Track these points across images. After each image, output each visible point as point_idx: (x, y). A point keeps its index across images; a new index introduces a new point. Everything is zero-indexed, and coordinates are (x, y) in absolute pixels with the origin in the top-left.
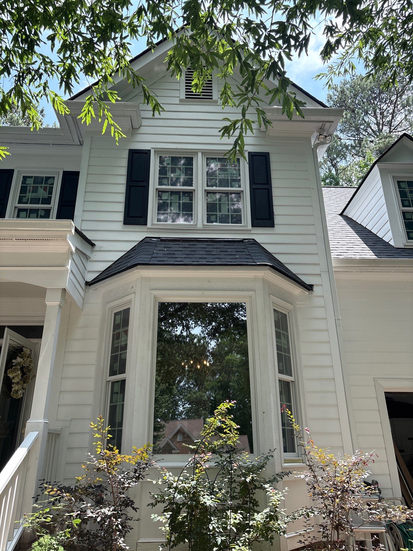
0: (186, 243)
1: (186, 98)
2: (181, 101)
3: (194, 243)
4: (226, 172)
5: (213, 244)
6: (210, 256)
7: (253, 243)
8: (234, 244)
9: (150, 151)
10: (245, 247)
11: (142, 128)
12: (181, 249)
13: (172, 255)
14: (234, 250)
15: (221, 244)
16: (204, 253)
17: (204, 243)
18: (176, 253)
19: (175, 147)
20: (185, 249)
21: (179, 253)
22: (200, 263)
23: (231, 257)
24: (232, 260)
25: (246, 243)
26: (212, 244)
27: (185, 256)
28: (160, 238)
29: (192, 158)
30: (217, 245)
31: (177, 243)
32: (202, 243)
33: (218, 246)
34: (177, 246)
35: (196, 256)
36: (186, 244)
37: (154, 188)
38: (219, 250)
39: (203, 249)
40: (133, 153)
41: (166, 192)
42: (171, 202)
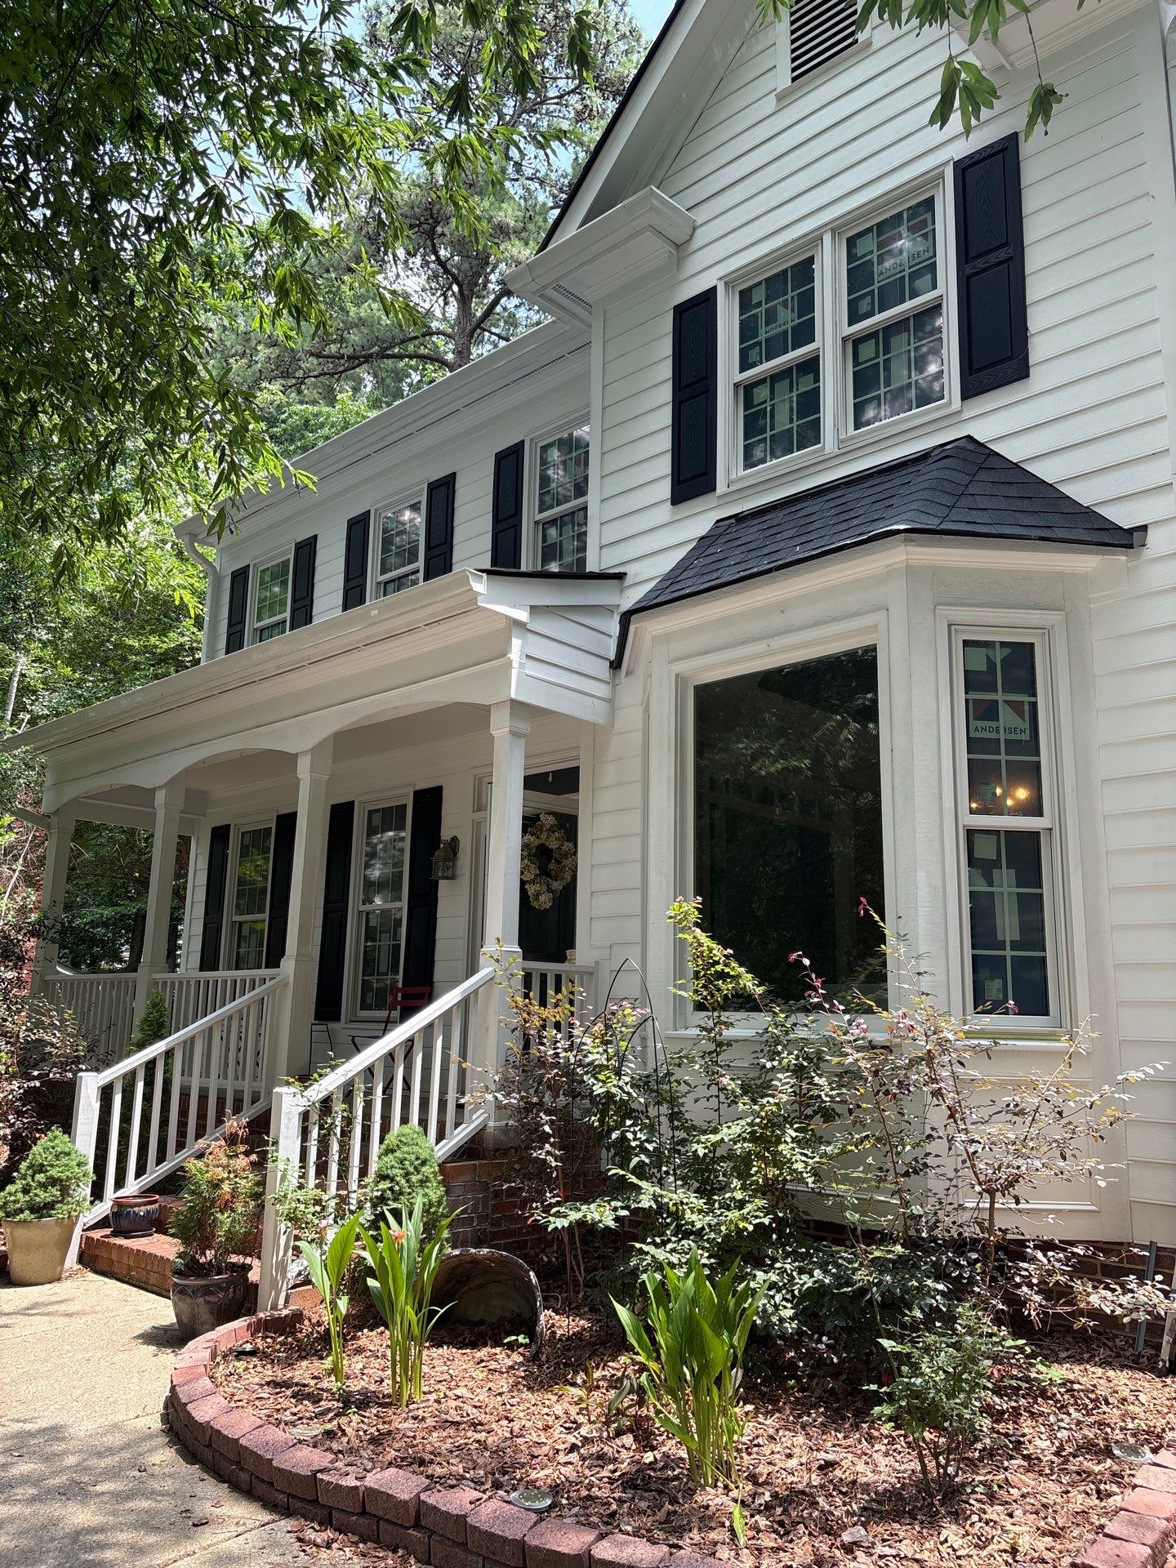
1: (793, 79)
2: (781, 96)
9: (713, 290)
11: (698, 232)
19: (769, 249)
28: (738, 514)
29: (811, 259)
37: (728, 383)
40: (681, 313)
41: (760, 382)
42: (773, 406)
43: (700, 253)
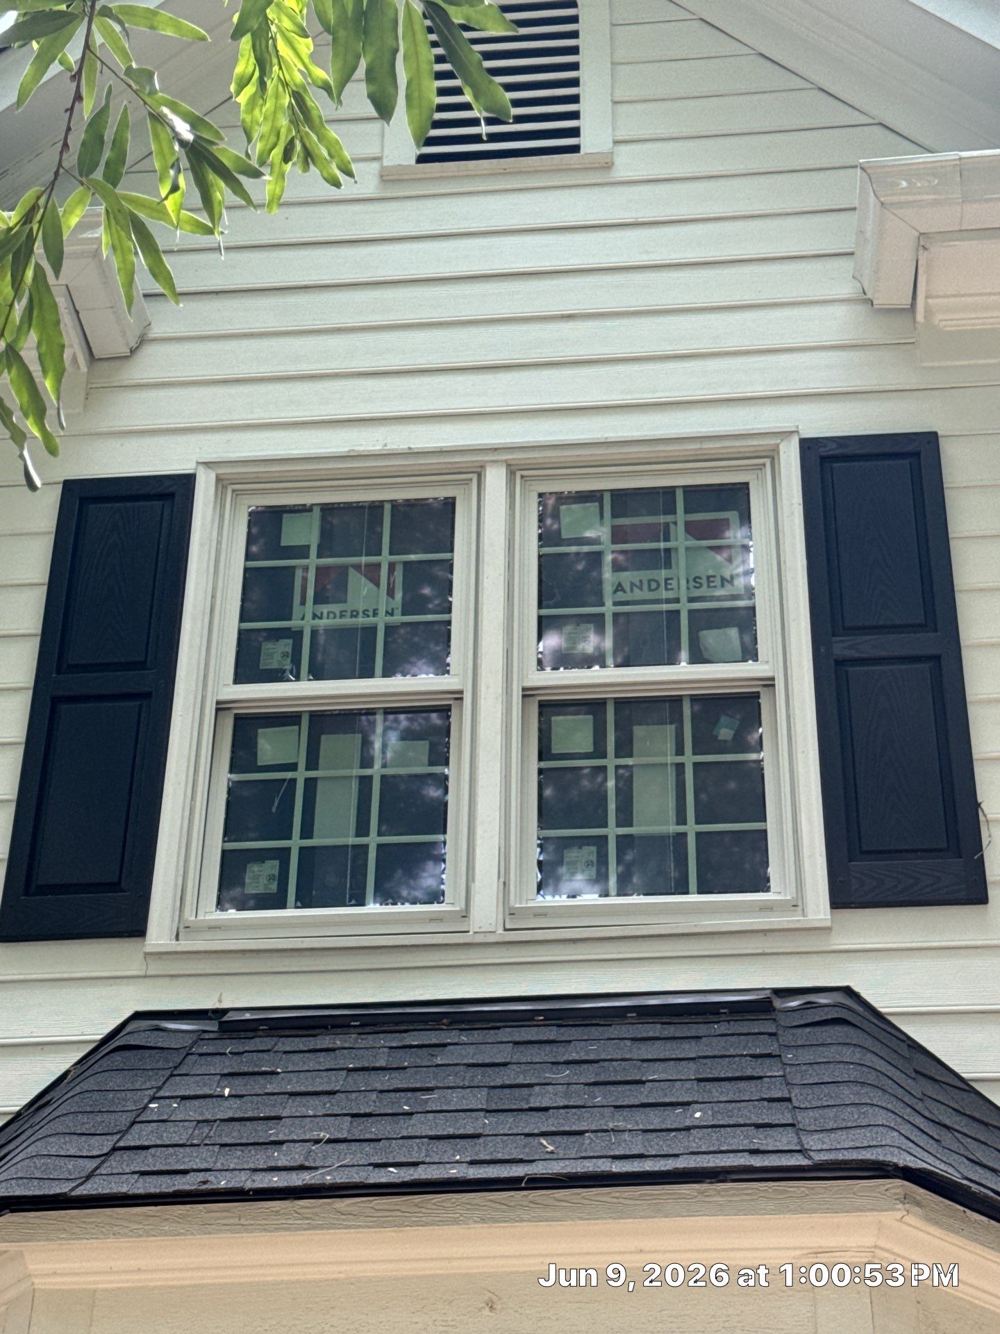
0: (383, 1041)
1: (422, 159)
2: (389, 177)
3: (433, 1037)
4: (664, 573)
5: (566, 1033)
6: (510, 1118)
7: (834, 1014)
8: (702, 1030)
9: (186, 482)
10: (773, 1048)
11: (149, 350)
12: (336, 1082)
13: (260, 1126)
14: (690, 1071)
15: (614, 1031)
16: (478, 1099)
17: (506, 1034)
18: (292, 1107)
19: (343, 449)
20: (360, 1081)
21: (313, 1107)
22: (421, 1173)
23: (655, 1119)
24: (657, 1144)
25: (784, 1020)
26: (551, 1033)
27: (343, 1128)
28: (219, 1013)
29: (450, 504)
30: (587, 1043)
31: (324, 1041)
32: (491, 1036)
33: (593, 1051)
34: (311, 1062)
35: (419, 1126)
36: (378, 1049)
37: (204, 698)
38: (589, 1074)
39: (479, 1076)
40: (84, 501)
41: (283, 719)
42: (311, 784)
43: (152, 394)
